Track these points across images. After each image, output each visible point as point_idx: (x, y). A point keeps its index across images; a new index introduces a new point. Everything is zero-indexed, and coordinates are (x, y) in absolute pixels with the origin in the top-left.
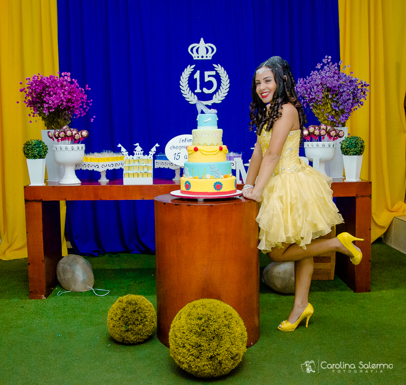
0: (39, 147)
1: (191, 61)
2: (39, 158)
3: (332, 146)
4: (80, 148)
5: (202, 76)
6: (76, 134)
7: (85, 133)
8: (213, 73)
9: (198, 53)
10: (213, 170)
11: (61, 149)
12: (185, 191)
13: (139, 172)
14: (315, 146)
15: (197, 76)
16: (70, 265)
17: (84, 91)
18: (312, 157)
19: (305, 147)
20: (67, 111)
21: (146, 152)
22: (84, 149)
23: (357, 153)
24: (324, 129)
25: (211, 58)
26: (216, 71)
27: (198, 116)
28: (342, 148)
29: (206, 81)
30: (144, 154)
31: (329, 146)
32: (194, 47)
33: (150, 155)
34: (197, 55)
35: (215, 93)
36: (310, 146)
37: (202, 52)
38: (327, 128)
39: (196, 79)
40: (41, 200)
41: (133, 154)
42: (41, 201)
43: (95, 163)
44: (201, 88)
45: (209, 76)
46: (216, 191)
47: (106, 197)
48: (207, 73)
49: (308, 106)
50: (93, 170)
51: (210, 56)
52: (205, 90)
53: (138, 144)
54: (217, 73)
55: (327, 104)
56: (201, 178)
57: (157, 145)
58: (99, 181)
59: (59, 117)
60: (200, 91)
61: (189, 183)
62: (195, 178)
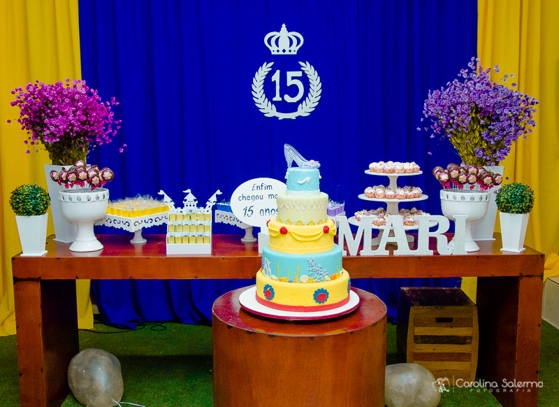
0: (35, 198)
1: (267, 56)
2: (36, 215)
3: (484, 199)
4: (101, 198)
5: (283, 78)
6: (93, 177)
7: (108, 174)
8: (299, 74)
9: (278, 46)
10: (314, 269)
11: (70, 199)
12: (264, 301)
13: (190, 236)
14: (459, 198)
15: (276, 77)
16: (87, 369)
17: (111, 105)
18: (454, 216)
19: (441, 197)
20: (82, 138)
21: (202, 203)
22: (107, 197)
23: (523, 210)
24: (474, 174)
25: (295, 53)
26: (303, 71)
27: (287, 173)
28: (498, 202)
29: (288, 85)
30: (198, 206)
31: (481, 198)
32: (272, 37)
33: (207, 206)
34: (277, 48)
35: (300, 102)
36: (451, 198)
37: (284, 44)
38: (478, 172)
39: (275, 82)
40: (40, 278)
41: (182, 206)
42: (39, 280)
43: (124, 218)
44: (282, 96)
45: (293, 78)
46: (318, 304)
47: (138, 274)
48: (290, 74)
49: (443, 132)
50: (122, 229)
51: (294, 50)
52: (288, 98)
53: (189, 191)
54: (304, 74)
55: (474, 131)
56: (291, 282)
57: (219, 192)
58: (131, 241)
59: (69, 146)
60: (280, 99)
61: (272, 289)
62: (281, 280)
